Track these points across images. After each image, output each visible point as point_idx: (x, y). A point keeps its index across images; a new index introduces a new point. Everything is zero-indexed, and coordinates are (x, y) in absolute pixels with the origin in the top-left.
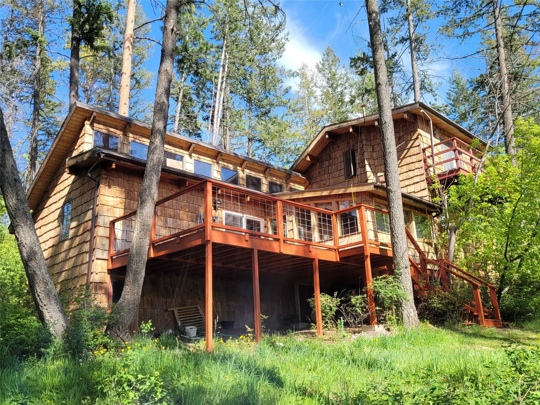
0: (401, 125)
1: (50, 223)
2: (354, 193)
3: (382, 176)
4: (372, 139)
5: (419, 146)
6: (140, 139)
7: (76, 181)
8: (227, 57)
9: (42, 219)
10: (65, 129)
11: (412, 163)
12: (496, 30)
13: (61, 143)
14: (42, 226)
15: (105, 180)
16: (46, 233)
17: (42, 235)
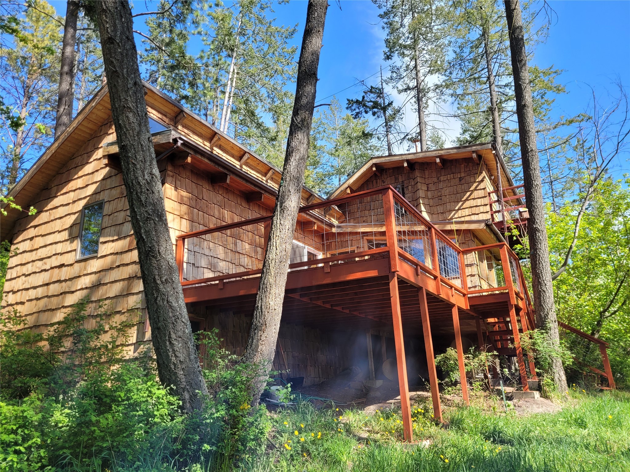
0: (463, 165)
1: (54, 233)
2: (457, 230)
3: (526, 211)
4: (427, 177)
5: (484, 189)
6: (192, 136)
7: (110, 177)
8: (236, 71)
9: (35, 227)
10: (98, 103)
11: (476, 206)
12: (491, 95)
13: (85, 123)
14: (36, 236)
15: (171, 178)
16: (45, 246)
17: (37, 249)
